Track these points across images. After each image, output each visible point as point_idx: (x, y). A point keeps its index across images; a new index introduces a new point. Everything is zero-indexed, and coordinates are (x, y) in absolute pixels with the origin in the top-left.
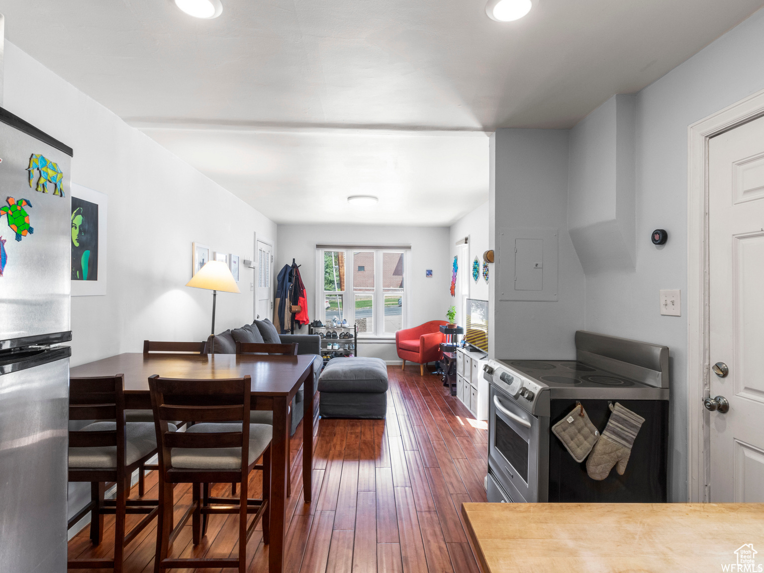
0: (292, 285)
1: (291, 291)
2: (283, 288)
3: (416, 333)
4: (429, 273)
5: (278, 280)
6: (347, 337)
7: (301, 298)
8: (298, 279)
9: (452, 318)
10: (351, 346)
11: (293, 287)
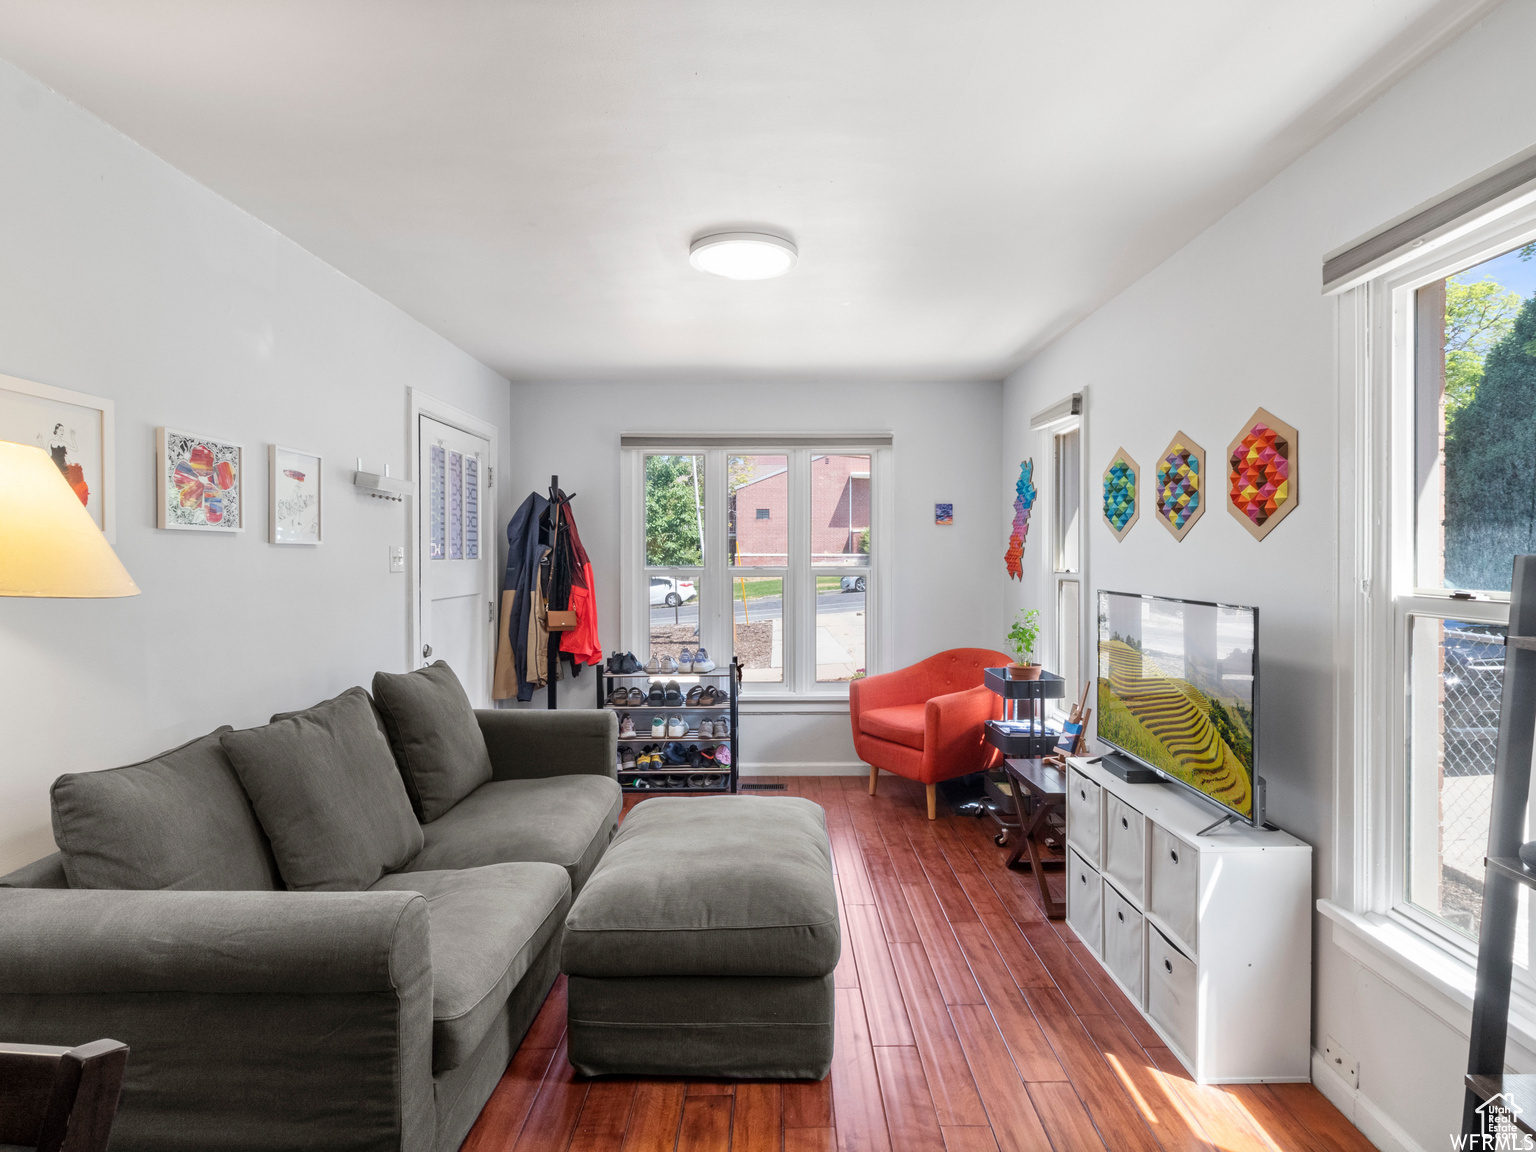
0: (548, 552)
1: (546, 569)
2: (523, 562)
3: (908, 687)
4: (944, 512)
5: (510, 540)
6: (709, 701)
7: (577, 590)
8: (569, 535)
9: (1028, 648)
10: (720, 728)
11: (553, 558)
